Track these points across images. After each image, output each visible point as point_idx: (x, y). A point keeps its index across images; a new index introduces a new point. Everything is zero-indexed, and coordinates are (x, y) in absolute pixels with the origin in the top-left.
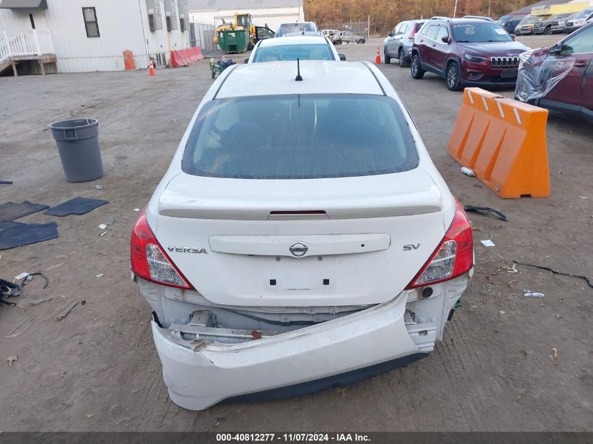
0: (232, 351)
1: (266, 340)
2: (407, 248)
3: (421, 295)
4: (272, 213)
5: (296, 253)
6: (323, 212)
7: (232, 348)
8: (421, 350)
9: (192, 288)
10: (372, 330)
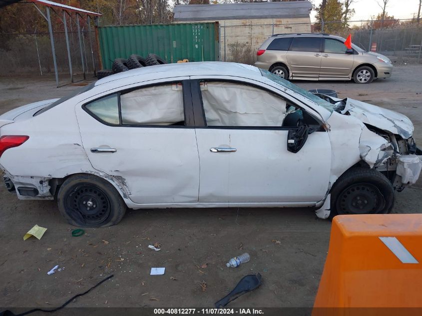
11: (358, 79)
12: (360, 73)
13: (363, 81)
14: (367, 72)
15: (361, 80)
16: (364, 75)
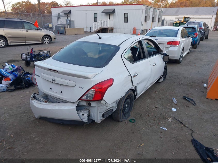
0: (39, 103)
1: (47, 103)
2: (80, 88)
3: (88, 104)
4: (48, 69)
5: (53, 81)
6: (57, 71)
7: (40, 103)
8: (83, 121)
9: (37, 85)
10: (68, 108)
11: (44, 42)
12: (44, 39)
13: (47, 43)
14: (47, 39)
15: (46, 42)
16: (47, 41)
